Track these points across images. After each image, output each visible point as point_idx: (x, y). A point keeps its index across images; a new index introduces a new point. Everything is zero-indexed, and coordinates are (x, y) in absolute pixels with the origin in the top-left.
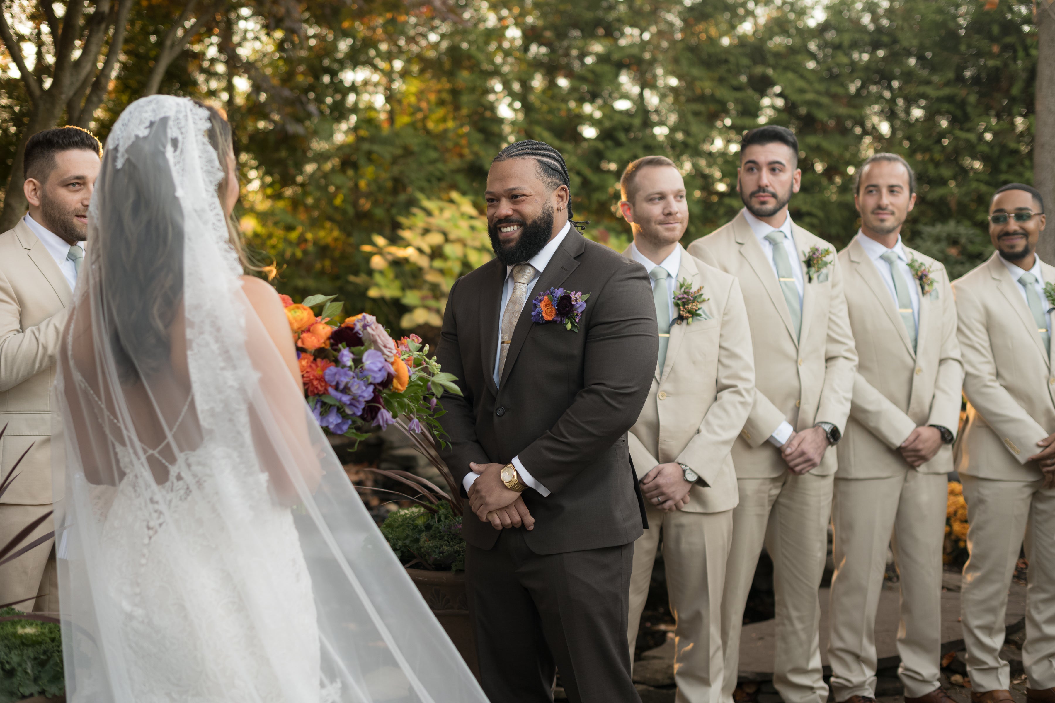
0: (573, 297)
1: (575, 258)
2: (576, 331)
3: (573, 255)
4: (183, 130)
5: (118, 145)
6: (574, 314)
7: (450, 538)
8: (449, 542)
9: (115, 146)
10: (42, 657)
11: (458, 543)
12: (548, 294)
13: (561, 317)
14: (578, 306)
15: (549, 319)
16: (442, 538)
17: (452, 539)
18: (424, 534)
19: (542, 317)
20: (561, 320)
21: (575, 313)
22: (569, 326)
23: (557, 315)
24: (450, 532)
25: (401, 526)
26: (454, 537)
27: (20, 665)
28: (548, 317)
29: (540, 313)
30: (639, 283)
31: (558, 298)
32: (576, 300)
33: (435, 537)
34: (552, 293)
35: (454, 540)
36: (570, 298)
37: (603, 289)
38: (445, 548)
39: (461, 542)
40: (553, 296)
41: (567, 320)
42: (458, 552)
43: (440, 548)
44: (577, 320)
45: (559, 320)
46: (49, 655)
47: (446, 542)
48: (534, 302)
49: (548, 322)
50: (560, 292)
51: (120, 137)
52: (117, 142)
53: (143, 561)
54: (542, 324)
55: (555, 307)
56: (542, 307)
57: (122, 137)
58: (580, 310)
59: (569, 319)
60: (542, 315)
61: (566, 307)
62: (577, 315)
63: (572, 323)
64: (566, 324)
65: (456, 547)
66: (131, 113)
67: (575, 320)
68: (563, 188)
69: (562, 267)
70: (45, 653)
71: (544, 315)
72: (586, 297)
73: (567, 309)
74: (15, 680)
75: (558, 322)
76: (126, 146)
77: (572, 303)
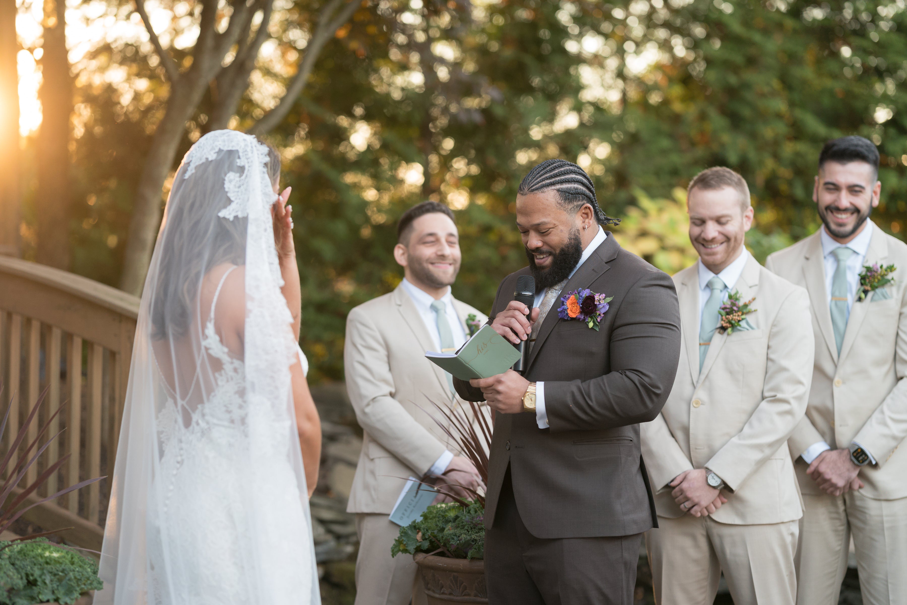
0: (597, 297)
1: (606, 263)
2: (598, 330)
3: (605, 260)
4: (250, 160)
5: (191, 161)
6: (596, 314)
7: (470, 528)
8: (469, 532)
9: (189, 161)
10: (61, 574)
11: (476, 533)
12: (576, 293)
13: (584, 315)
14: (601, 306)
15: (574, 316)
16: (463, 527)
17: (471, 529)
18: (450, 524)
19: (567, 314)
20: (584, 317)
21: (598, 313)
22: (591, 325)
23: (581, 313)
24: (472, 523)
25: (435, 517)
26: (475, 527)
27: (40, 576)
28: (573, 314)
29: (565, 309)
30: (663, 291)
31: (584, 298)
32: (599, 301)
33: (458, 527)
34: (579, 293)
35: (473, 529)
36: (594, 298)
37: (627, 293)
38: (463, 536)
39: (479, 532)
40: (579, 295)
41: (590, 319)
42: (474, 540)
43: (459, 537)
44: (599, 320)
45: (582, 318)
46: (66, 573)
47: (466, 531)
48: (562, 299)
49: (573, 319)
50: (586, 293)
51: (194, 155)
52: (191, 159)
53: (171, 487)
54: (567, 320)
55: (580, 305)
56: (568, 304)
57: (196, 156)
58: (603, 311)
59: (591, 318)
60: (567, 312)
61: (590, 307)
62: (599, 315)
63: (594, 322)
64: (589, 322)
65: (473, 536)
66: (207, 139)
67: (597, 320)
68: (586, 208)
69: (593, 270)
70: (63, 571)
71: (569, 312)
72: (609, 299)
73: (590, 308)
74: (36, 589)
75: (581, 320)
76: (197, 164)
77: (596, 303)
